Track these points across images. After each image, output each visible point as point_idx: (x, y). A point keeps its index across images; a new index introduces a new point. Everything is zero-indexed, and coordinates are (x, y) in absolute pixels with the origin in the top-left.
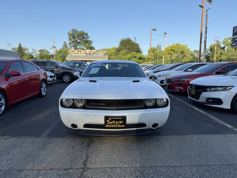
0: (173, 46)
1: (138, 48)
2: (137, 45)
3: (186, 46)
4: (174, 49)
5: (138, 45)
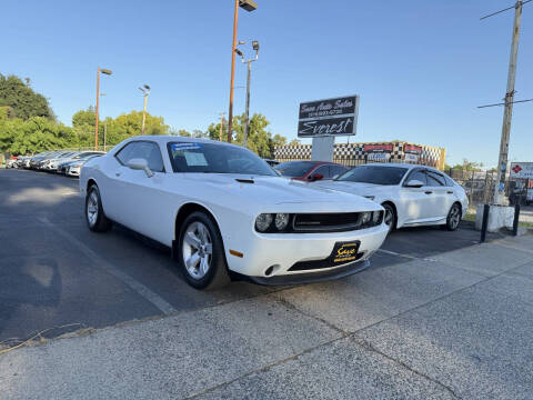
0: (133, 115)
1: (44, 107)
2: (39, 98)
3: (162, 120)
4: (135, 122)
5: (44, 99)
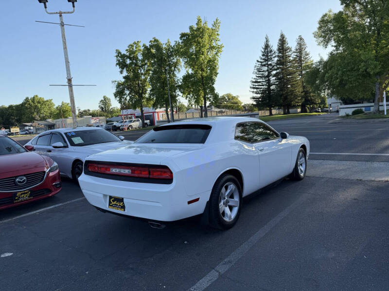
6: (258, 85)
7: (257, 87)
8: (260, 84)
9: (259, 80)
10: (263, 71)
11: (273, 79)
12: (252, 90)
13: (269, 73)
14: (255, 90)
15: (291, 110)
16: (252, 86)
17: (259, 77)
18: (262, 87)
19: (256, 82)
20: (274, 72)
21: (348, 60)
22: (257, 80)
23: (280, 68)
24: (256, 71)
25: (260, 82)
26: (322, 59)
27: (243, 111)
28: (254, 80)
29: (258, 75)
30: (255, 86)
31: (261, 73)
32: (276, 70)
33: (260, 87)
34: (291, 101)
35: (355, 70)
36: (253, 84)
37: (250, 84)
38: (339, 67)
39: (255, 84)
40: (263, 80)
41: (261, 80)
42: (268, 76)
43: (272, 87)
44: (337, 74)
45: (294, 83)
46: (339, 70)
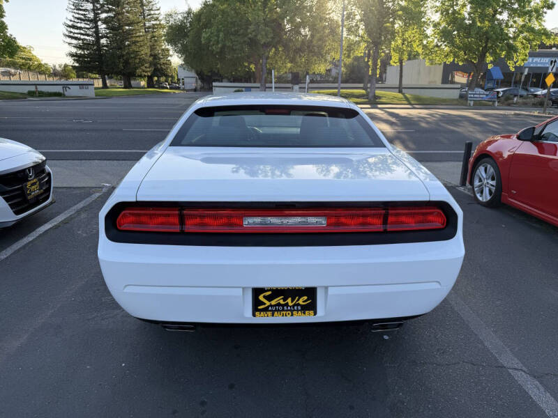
6: (79, 34)
7: (76, 35)
8: (82, 32)
9: (79, 25)
10: (84, 10)
11: (102, 26)
12: (69, 40)
13: (96, 15)
14: (74, 42)
15: (133, 82)
16: (67, 33)
17: (78, 19)
18: (86, 37)
19: (73, 27)
20: (104, 16)
21: (231, 19)
22: (75, 24)
23: (114, 10)
24: (73, 7)
25: (80, 28)
26: (190, 9)
27: (49, 76)
28: (70, 23)
29: (77, 16)
30: (71, 34)
31: (81, 12)
32: (107, 12)
33: (82, 37)
34: (136, 68)
35: (239, 35)
36: (69, 29)
37: (64, 30)
38: (221, 26)
39: (72, 30)
40: (88, 26)
41: (83, 25)
42: (95, 21)
43: (103, 41)
44: (218, 36)
45: (138, 39)
46: (219, 31)
